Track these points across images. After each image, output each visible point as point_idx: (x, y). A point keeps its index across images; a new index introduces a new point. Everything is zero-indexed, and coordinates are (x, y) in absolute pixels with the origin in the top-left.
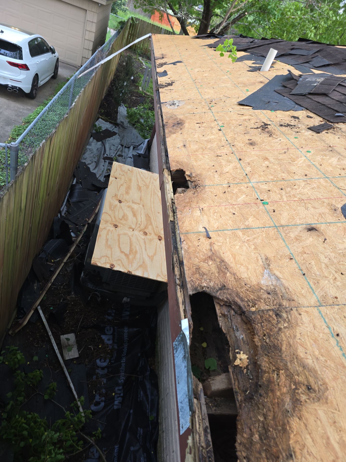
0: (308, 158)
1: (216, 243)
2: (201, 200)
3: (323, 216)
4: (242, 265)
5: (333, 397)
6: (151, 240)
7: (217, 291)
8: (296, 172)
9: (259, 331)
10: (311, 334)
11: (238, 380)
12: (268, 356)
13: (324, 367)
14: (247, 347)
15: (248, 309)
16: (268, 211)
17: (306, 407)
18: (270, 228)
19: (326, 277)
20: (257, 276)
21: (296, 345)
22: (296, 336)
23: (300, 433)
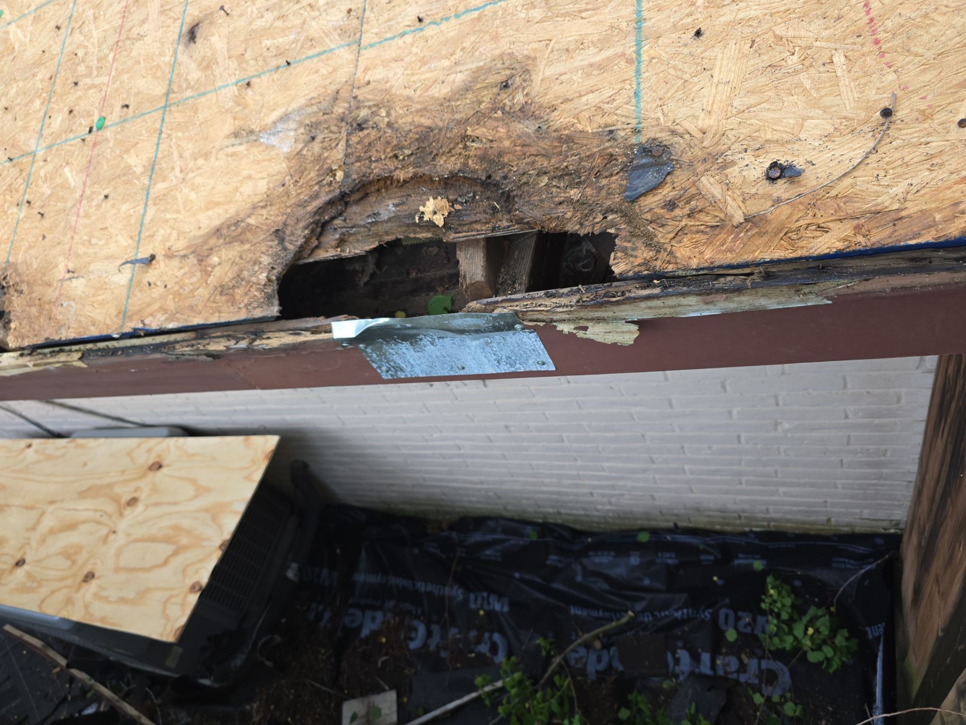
0: (16, 18)
1: (168, 244)
2: (44, 274)
3: (169, 7)
4: (236, 189)
5: (526, 47)
6: (155, 489)
7: (285, 249)
8: (43, 49)
9: (386, 167)
10: (410, 68)
11: (471, 223)
12: (437, 155)
13: (473, 53)
14: (413, 198)
15: (337, 186)
16: (122, 119)
17: (537, 96)
18: (166, 120)
19: (304, 23)
20: (269, 160)
21: (426, 98)
22: (408, 96)
23: (577, 111)
